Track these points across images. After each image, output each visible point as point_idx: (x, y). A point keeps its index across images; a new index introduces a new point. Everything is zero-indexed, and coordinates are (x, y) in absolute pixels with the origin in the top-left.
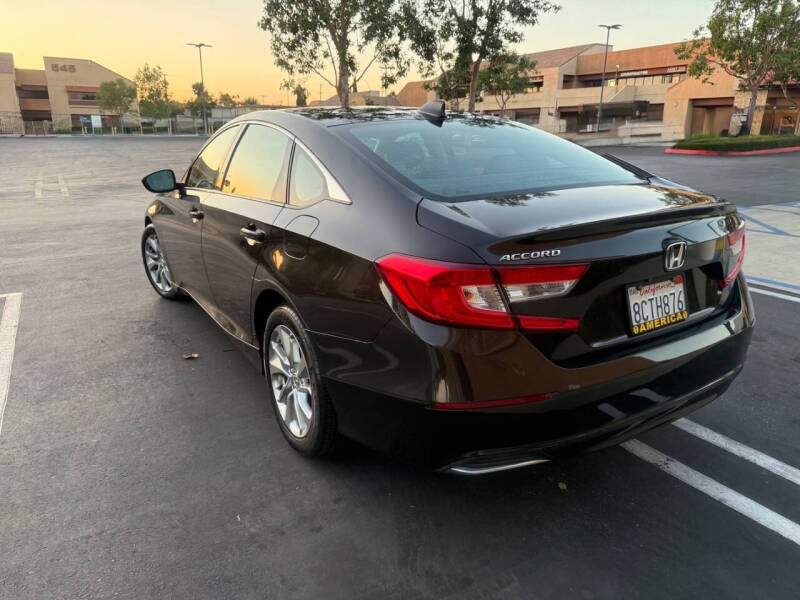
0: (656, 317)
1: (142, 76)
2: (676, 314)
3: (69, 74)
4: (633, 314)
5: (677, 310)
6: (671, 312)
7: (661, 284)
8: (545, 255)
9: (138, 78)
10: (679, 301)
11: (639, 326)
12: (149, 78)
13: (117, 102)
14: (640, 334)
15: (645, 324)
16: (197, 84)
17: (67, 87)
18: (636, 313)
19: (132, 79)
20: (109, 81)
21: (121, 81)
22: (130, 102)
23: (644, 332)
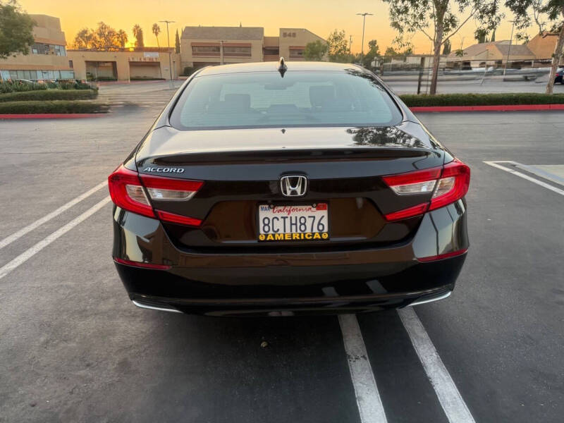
0: (288, 231)
1: (332, 38)
2: (313, 234)
3: (292, 38)
4: (261, 225)
5: (315, 230)
6: (308, 231)
7: (299, 207)
8: (176, 172)
9: (330, 39)
10: (319, 224)
11: (267, 236)
12: (336, 39)
13: (315, 56)
14: (265, 241)
15: (274, 235)
16: (372, 42)
17: (290, 47)
18: (265, 225)
19: (326, 39)
20: (312, 42)
21: (319, 41)
22: (322, 55)
23: (270, 241)
